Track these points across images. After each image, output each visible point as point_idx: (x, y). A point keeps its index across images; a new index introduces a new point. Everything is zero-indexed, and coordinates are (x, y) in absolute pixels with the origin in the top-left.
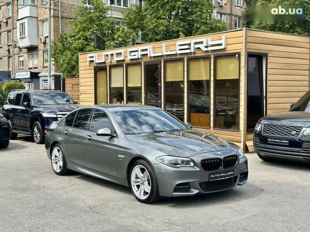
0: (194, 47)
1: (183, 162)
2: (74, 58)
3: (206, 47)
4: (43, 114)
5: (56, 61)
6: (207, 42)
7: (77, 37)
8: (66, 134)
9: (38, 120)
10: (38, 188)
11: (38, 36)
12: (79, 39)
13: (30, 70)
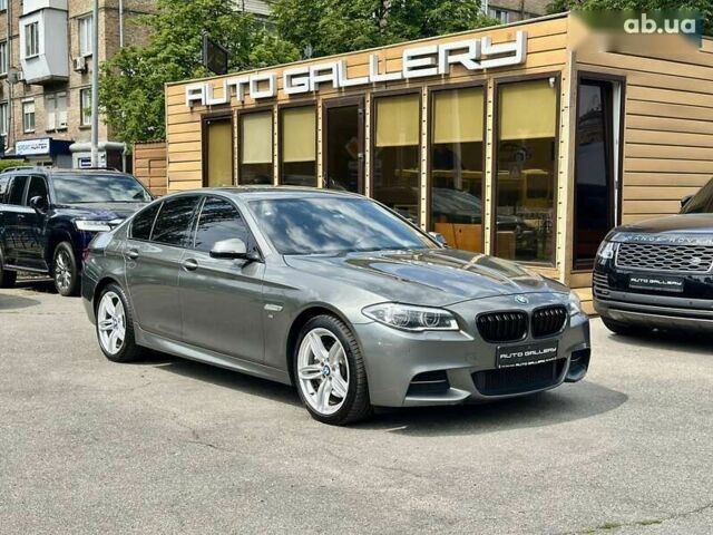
0: (446, 60)
1: (431, 319)
2: (155, 105)
3: (477, 61)
4: (78, 222)
5: (111, 112)
6: (479, 46)
7: (161, 56)
8: (134, 258)
9: (66, 239)
10: (63, 388)
11: (70, 55)
12: (166, 60)
13: (51, 136)
